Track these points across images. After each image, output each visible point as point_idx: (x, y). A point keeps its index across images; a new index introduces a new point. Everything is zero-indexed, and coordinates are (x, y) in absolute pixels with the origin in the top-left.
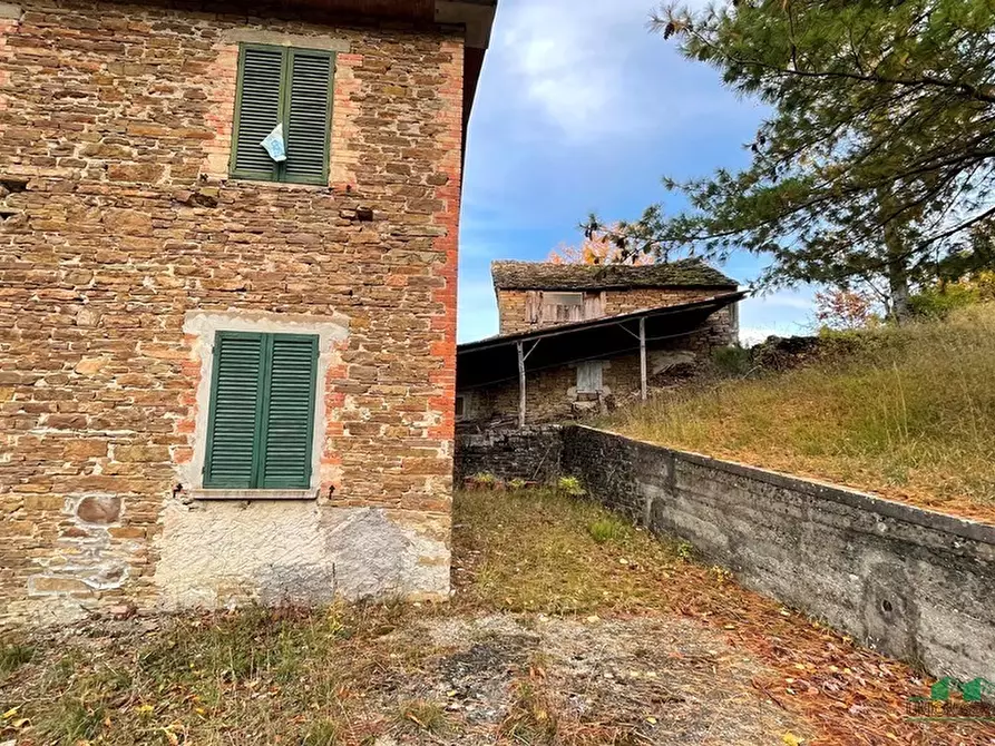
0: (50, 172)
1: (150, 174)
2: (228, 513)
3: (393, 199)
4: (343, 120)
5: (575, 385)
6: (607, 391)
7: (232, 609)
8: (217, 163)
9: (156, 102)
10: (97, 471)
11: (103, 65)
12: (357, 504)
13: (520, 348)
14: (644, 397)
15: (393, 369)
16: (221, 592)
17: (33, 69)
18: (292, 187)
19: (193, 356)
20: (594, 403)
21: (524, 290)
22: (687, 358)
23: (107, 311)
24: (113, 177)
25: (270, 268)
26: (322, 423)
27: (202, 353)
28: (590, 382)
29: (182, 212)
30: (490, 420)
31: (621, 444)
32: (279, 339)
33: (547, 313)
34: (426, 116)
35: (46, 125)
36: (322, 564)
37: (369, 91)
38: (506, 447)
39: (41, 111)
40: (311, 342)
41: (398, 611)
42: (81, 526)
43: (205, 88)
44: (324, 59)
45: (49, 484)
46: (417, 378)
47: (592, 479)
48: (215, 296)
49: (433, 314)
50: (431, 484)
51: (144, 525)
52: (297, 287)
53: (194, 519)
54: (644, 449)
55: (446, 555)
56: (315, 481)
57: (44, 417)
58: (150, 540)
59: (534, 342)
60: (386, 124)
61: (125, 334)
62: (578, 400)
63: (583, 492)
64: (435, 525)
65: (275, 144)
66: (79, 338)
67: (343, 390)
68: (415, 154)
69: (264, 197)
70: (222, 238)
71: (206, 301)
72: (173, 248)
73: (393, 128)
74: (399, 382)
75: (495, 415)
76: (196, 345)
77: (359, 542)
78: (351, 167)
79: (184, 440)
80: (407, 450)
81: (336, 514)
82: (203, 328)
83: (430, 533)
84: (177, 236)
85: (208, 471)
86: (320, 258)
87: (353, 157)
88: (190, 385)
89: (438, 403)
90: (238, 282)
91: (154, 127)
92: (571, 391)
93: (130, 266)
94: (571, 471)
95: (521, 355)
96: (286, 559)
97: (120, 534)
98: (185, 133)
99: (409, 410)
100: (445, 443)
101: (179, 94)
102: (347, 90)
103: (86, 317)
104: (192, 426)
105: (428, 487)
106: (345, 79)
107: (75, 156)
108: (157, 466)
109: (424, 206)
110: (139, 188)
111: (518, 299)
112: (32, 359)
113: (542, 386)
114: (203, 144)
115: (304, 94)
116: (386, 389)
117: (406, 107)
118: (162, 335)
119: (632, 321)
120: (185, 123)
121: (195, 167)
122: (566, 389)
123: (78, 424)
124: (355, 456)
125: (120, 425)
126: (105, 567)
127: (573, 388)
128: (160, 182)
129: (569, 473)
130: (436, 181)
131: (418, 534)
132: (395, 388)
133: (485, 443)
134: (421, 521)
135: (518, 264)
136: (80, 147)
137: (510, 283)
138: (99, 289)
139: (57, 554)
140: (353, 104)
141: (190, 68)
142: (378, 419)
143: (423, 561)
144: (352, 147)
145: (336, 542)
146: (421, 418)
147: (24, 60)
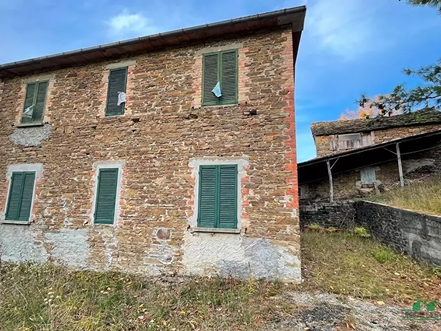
0: (146, 114)
1: (175, 110)
2: (207, 237)
3: (265, 104)
4: (243, 75)
5: (360, 180)
6: (379, 182)
7: (210, 277)
8: (197, 102)
9: (176, 83)
10: (163, 220)
11: (159, 74)
12: (256, 236)
13: (328, 163)
14: (402, 185)
15: (269, 177)
16: (205, 270)
17: (140, 80)
18: (224, 106)
19: (192, 175)
20: (371, 189)
21: (327, 135)
22: (429, 162)
23: (164, 161)
24: (164, 112)
25: (218, 139)
26: (241, 201)
27: (195, 174)
28: (369, 178)
29: (187, 122)
30: (315, 198)
31: (390, 211)
32: (223, 167)
33: (341, 145)
34: (277, 66)
35: (144, 98)
36: (244, 261)
37: (252, 61)
38: (324, 212)
39: (143, 94)
40: (234, 167)
41: (279, 285)
42: (158, 240)
43: (192, 74)
44: (233, 53)
45: (148, 224)
46: (279, 181)
47: (374, 229)
48: (199, 152)
49: (285, 152)
50: (289, 229)
51: (178, 241)
52: (228, 146)
53: (195, 239)
54: (404, 213)
55: (299, 262)
56: (239, 226)
57: (146, 200)
58: (180, 247)
59: (336, 159)
60: (260, 73)
61: (170, 168)
62: (362, 187)
63: (369, 235)
64: (293, 248)
65: (217, 90)
66: (156, 171)
67: (248, 187)
68: (273, 83)
69: (214, 112)
70: (199, 129)
71: (196, 154)
72: (184, 136)
73: (263, 74)
74: (272, 183)
75: (318, 196)
76: (193, 171)
77: (258, 253)
78: (247, 94)
79: (190, 208)
80: (277, 213)
81: (249, 240)
82: (195, 164)
83: (290, 252)
84: (185, 131)
85: (199, 220)
86: (236, 133)
87: (247, 90)
88: (192, 187)
89: (290, 192)
90: (206, 146)
91: (176, 92)
92: (358, 183)
93: (170, 144)
94: (361, 224)
95: (329, 167)
96: (230, 259)
97: (170, 244)
98: (186, 92)
99: (278, 195)
100: (295, 210)
101: (183, 78)
102: (243, 63)
103: (157, 164)
104: (192, 203)
105: (288, 230)
106: (243, 59)
107: (153, 107)
108: (181, 217)
109: (279, 105)
110: (172, 115)
111: (325, 140)
112: (142, 180)
113: (341, 181)
114: (192, 95)
115: (226, 68)
116: (267, 186)
117: (268, 64)
118: (182, 168)
120: (186, 88)
121: (189, 104)
122: (355, 182)
123: (156, 202)
124: (255, 215)
125: (169, 202)
126: (166, 256)
127: (360, 182)
128: (179, 112)
129: (360, 225)
130: (283, 93)
131: (285, 252)
132: (270, 186)
133: (313, 210)
134: (286, 246)
135: (324, 123)
136: (154, 104)
137: (320, 133)
138: (161, 153)
139: (151, 250)
140: (246, 68)
141: (186, 68)
142: (263, 200)
143: (288, 265)
144: (247, 86)
145: (249, 252)
146: (283, 199)
147: (138, 78)
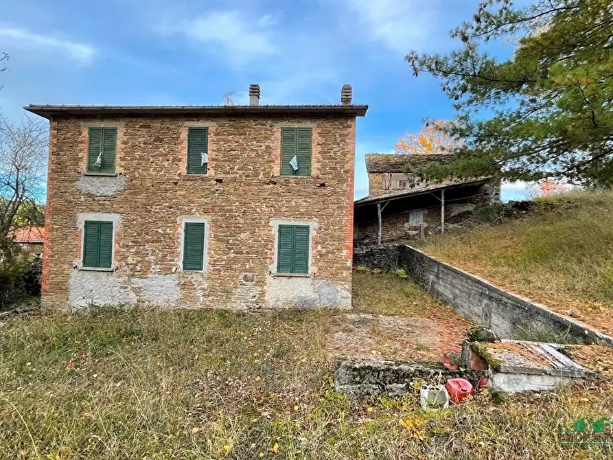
0: (229, 176)
1: (256, 175)
2: (284, 279)
3: (332, 179)
4: (315, 151)
5: (408, 221)
6: (425, 225)
7: (287, 308)
8: (276, 170)
9: (257, 150)
10: (248, 267)
11: (240, 139)
12: (323, 279)
13: (379, 206)
14: (443, 230)
15: (333, 236)
16: (284, 303)
17: (222, 143)
18: (299, 177)
19: (272, 232)
20: (417, 232)
21: (382, 173)
22: (470, 207)
23: (247, 219)
24: (246, 176)
25: (294, 204)
26: (311, 254)
27: (275, 232)
28: (417, 220)
29: (266, 186)
30: (363, 239)
31: (422, 256)
32: (298, 227)
33: (396, 186)
34: (343, 149)
35: (226, 161)
36: (312, 296)
37: (323, 141)
38: (371, 254)
39: (224, 156)
40: (307, 228)
41: (337, 311)
42: (244, 282)
43: (271, 145)
44: (309, 130)
45: (235, 270)
46: (340, 239)
47: (410, 271)
48: (278, 214)
50: (345, 273)
51: (261, 283)
52: (302, 210)
53: (276, 282)
55: (350, 296)
56: (309, 272)
57: (232, 251)
58: (263, 287)
59: (386, 202)
60: (329, 152)
61: (253, 226)
62: (409, 229)
63: (406, 276)
64: (347, 287)
65: (294, 162)
66: (240, 227)
67: (317, 243)
68: (338, 162)
69: (291, 181)
70: (279, 195)
71: (275, 215)
72: (265, 199)
73: (332, 154)
74: (334, 241)
75: (367, 237)
76: (273, 229)
77: (323, 290)
78: (318, 169)
79: (271, 258)
80: (337, 263)
81: (316, 282)
82: (275, 223)
83: (345, 289)
84: (265, 195)
85: (278, 268)
86: (309, 200)
87: (319, 165)
88: (272, 242)
89: (347, 248)
90: (284, 209)
91: (256, 159)
92: (406, 225)
93: (253, 205)
94: (402, 267)
95: (379, 209)
96: (302, 295)
97: (255, 285)
98: (266, 160)
99: (338, 250)
100: (349, 260)
101: (264, 147)
102: (316, 141)
103: (242, 221)
104: (273, 254)
105: (344, 275)
106: (316, 138)
107: (235, 171)
108: (264, 266)
109: (342, 181)
110: (254, 180)
111: (379, 177)
112: (228, 234)
113: (391, 222)
114: (272, 164)
115: (301, 144)
116: (331, 243)
117: (336, 146)
118: (263, 226)
119: (437, 192)
120: (266, 157)
121: (269, 172)
122: (404, 224)
123: (241, 253)
124: (321, 264)
125: (253, 253)
126: (251, 294)
127: (408, 224)
128: (260, 177)
130: (346, 172)
131: (341, 289)
132: (333, 243)
133: (361, 252)
134: (342, 285)
135: (379, 155)
136: (236, 167)
138: (244, 212)
139: (239, 290)
140: (318, 146)
141: (266, 138)
142: (328, 252)
143: (343, 297)
144: (318, 162)
145: (316, 290)
146: (342, 253)
147: (219, 140)
